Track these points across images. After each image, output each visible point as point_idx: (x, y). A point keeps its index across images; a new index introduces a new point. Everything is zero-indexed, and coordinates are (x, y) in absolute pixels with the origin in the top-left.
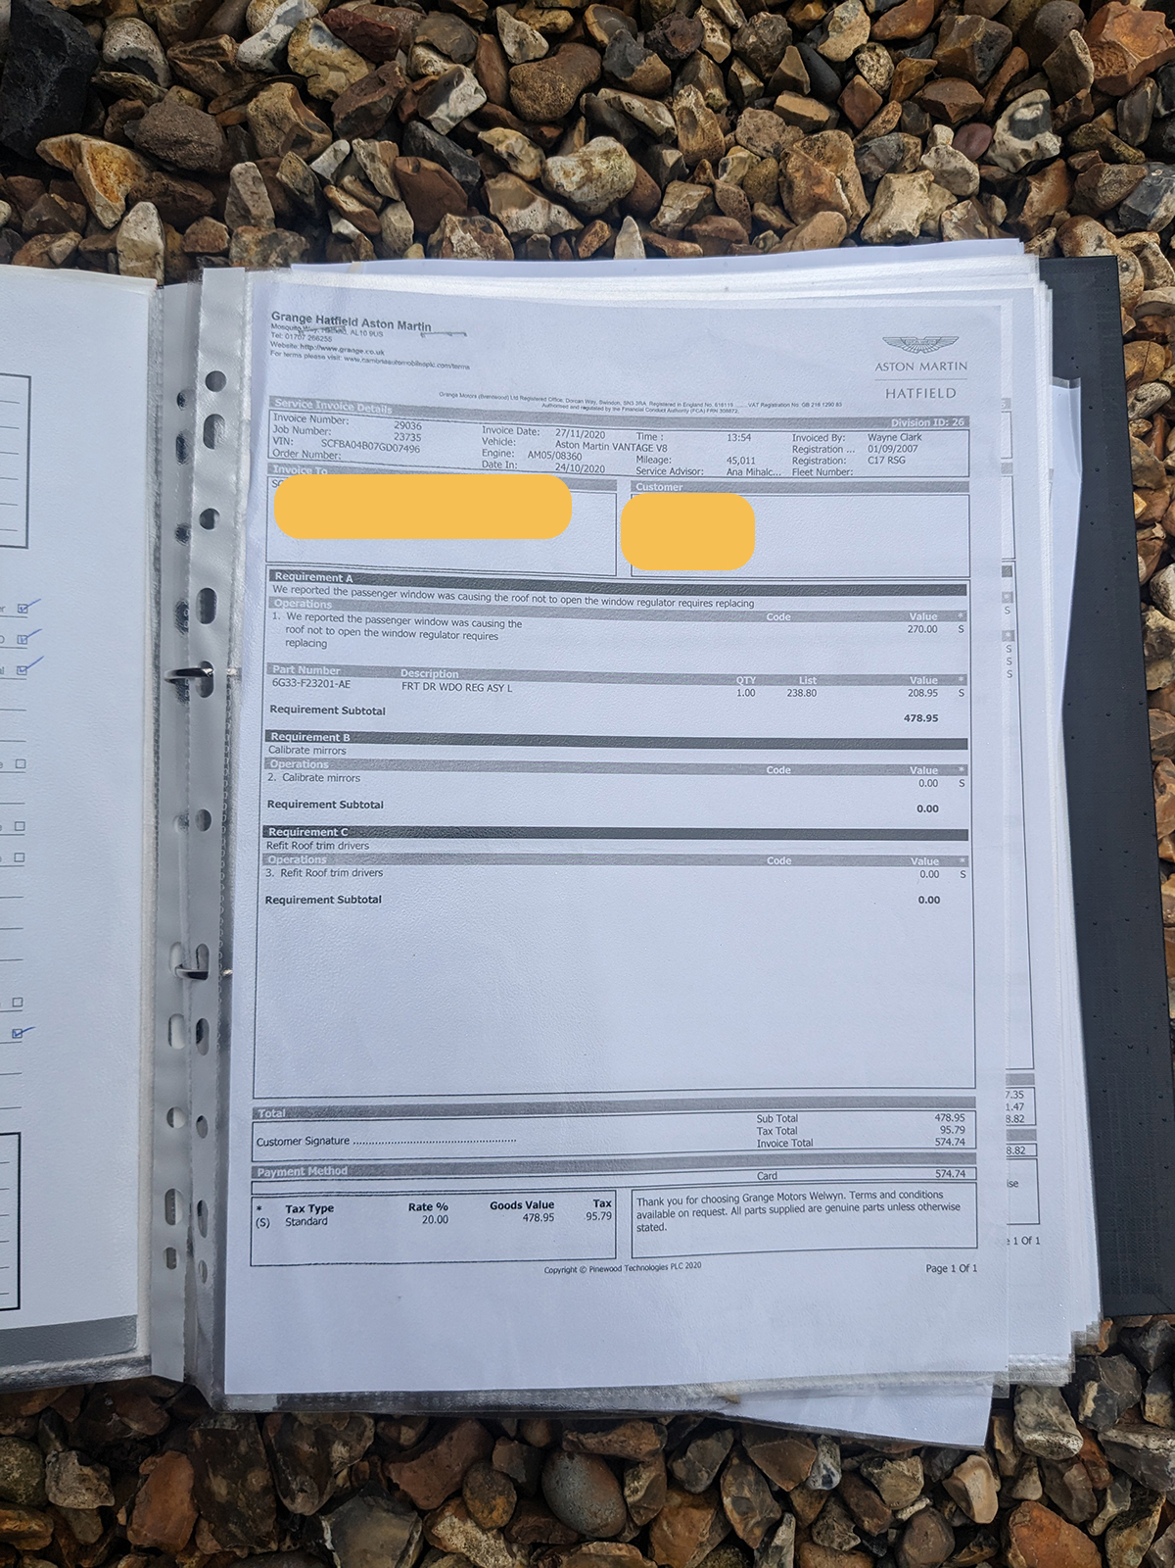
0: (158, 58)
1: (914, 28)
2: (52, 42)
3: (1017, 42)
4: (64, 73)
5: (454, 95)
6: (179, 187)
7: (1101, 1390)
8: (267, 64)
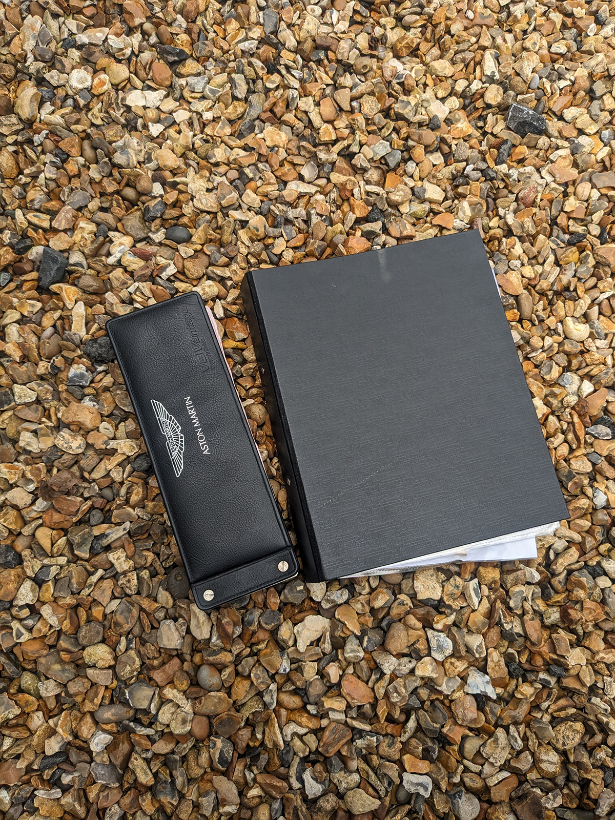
0: (85, 263)
1: (299, 244)
2: (55, 261)
3: (328, 246)
4: (58, 268)
5: (168, 270)
6: (90, 297)
7: (369, 638)
8: (116, 264)
